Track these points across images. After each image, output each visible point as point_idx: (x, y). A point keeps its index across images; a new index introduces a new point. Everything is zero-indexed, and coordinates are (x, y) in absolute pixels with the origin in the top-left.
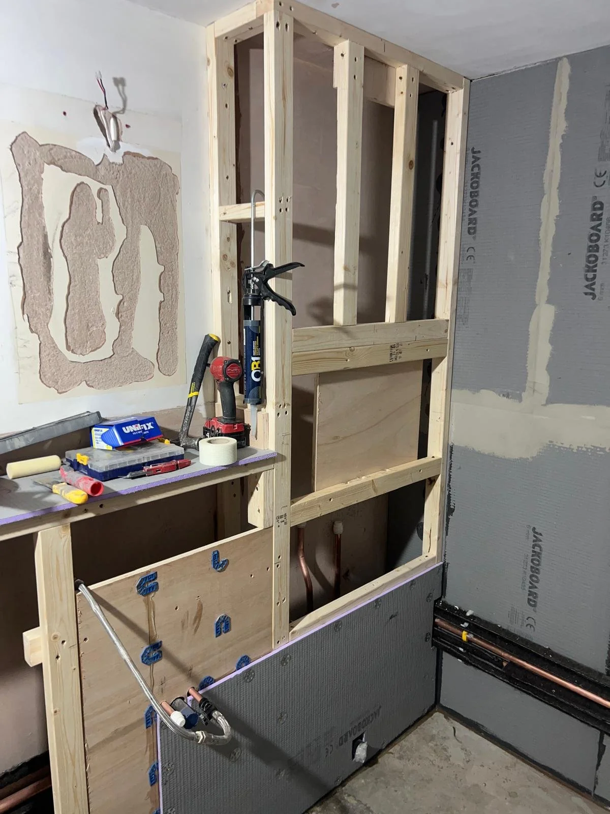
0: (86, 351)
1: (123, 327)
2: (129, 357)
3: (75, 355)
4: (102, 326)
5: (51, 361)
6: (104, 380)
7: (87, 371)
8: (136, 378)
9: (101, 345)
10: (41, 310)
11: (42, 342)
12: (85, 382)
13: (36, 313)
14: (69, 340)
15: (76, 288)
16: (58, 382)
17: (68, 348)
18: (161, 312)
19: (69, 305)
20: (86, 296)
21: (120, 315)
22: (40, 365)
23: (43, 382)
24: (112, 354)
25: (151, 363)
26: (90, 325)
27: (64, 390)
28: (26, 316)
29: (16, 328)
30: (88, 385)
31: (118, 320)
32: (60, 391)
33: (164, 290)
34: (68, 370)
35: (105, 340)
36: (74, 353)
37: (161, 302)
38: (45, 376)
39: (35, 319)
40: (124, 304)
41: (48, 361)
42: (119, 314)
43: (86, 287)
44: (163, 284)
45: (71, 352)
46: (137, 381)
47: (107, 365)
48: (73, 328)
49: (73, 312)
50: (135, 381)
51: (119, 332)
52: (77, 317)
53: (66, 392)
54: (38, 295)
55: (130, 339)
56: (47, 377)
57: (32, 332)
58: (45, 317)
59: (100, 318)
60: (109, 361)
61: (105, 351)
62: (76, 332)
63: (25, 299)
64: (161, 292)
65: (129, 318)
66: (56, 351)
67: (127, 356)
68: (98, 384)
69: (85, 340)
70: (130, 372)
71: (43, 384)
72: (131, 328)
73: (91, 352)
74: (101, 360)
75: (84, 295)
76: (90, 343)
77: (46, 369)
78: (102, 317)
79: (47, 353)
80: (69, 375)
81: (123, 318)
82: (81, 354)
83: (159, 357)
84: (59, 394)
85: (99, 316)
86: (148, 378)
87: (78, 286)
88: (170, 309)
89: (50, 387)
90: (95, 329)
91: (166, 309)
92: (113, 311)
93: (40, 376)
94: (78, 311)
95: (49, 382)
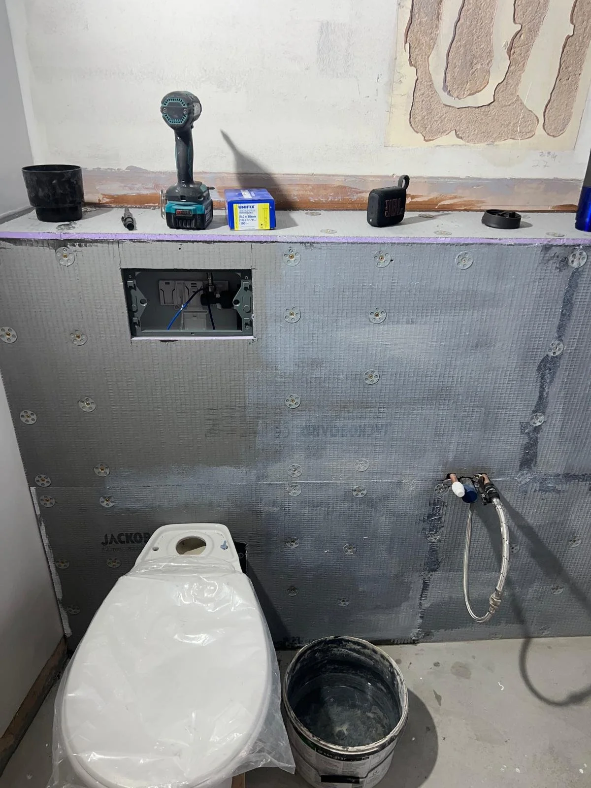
0: (464, 94)
1: (512, 68)
2: (511, 107)
3: (451, 97)
4: (488, 64)
5: (424, 102)
6: (476, 132)
7: (460, 119)
8: (512, 134)
9: (482, 88)
10: (425, 39)
11: (419, 78)
12: (454, 131)
13: (419, 42)
14: (447, 79)
15: (469, 12)
16: (426, 128)
17: (445, 87)
18: (565, 51)
19: (457, 35)
20: (478, 24)
21: (512, 51)
22: (412, 106)
23: (411, 125)
24: (493, 101)
25: (535, 118)
26: (475, 62)
27: (431, 138)
28: (408, 45)
29: (396, 59)
30: (458, 136)
31: (508, 57)
32: (426, 138)
33: (576, 22)
34: (439, 116)
35: (488, 82)
36: (450, 95)
37: (568, 37)
38: (415, 118)
39: (417, 50)
40: (520, 36)
41: (421, 103)
42: (511, 49)
43: (480, 13)
44: (577, 13)
45: (446, 93)
46: (513, 139)
47: (483, 114)
48: (455, 63)
49: (459, 43)
50: (511, 138)
51: (506, 74)
52: (462, 50)
53: (433, 140)
54: (425, 19)
55: (517, 84)
56: (417, 120)
57: (411, 64)
58: (427, 48)
59: (488, 54)
60: (487, 109)
61: (485, 97)
62: (457, 69)
63: (410, 24)
64: (572, 22)
65: (522, 55)
66: (432, 91)
67: (509, 105)
68: (469, 137)
69: (466, 81)
70: (507, 125)
71: (411, 128)
72: (522, 69)
73: (469, 95)
74: (478, 107)
75: (475, 23)
76: (471, 84)
77: (417, 111)
78: (490, 53)
79: (422, 92)
80: (439, 121)
81: (515, 55)
82: (457, 97)
83: (547, 111)
84: (424, 142)
85: (488, 50)
86: (529, 135)
87: (471, 11)
88: (578, 48)
89: (417, 132)
90: (479, 66)
91: (573, 47)
92: (505, 46)
93: (410, 118)
94: (465, 43)
95: (418, 126)
